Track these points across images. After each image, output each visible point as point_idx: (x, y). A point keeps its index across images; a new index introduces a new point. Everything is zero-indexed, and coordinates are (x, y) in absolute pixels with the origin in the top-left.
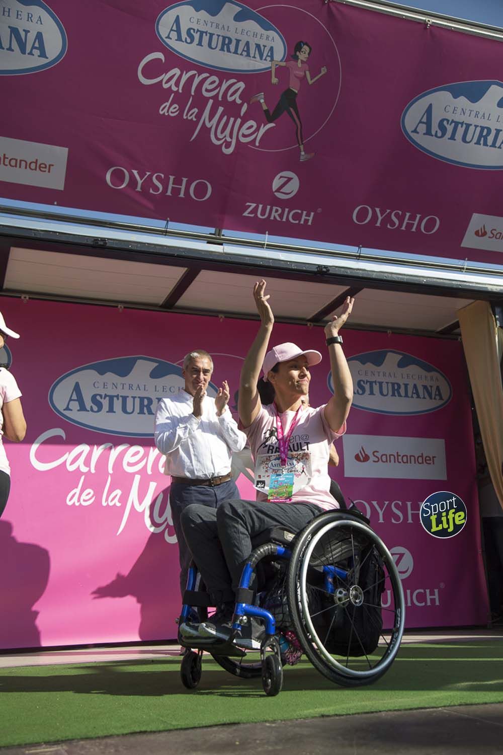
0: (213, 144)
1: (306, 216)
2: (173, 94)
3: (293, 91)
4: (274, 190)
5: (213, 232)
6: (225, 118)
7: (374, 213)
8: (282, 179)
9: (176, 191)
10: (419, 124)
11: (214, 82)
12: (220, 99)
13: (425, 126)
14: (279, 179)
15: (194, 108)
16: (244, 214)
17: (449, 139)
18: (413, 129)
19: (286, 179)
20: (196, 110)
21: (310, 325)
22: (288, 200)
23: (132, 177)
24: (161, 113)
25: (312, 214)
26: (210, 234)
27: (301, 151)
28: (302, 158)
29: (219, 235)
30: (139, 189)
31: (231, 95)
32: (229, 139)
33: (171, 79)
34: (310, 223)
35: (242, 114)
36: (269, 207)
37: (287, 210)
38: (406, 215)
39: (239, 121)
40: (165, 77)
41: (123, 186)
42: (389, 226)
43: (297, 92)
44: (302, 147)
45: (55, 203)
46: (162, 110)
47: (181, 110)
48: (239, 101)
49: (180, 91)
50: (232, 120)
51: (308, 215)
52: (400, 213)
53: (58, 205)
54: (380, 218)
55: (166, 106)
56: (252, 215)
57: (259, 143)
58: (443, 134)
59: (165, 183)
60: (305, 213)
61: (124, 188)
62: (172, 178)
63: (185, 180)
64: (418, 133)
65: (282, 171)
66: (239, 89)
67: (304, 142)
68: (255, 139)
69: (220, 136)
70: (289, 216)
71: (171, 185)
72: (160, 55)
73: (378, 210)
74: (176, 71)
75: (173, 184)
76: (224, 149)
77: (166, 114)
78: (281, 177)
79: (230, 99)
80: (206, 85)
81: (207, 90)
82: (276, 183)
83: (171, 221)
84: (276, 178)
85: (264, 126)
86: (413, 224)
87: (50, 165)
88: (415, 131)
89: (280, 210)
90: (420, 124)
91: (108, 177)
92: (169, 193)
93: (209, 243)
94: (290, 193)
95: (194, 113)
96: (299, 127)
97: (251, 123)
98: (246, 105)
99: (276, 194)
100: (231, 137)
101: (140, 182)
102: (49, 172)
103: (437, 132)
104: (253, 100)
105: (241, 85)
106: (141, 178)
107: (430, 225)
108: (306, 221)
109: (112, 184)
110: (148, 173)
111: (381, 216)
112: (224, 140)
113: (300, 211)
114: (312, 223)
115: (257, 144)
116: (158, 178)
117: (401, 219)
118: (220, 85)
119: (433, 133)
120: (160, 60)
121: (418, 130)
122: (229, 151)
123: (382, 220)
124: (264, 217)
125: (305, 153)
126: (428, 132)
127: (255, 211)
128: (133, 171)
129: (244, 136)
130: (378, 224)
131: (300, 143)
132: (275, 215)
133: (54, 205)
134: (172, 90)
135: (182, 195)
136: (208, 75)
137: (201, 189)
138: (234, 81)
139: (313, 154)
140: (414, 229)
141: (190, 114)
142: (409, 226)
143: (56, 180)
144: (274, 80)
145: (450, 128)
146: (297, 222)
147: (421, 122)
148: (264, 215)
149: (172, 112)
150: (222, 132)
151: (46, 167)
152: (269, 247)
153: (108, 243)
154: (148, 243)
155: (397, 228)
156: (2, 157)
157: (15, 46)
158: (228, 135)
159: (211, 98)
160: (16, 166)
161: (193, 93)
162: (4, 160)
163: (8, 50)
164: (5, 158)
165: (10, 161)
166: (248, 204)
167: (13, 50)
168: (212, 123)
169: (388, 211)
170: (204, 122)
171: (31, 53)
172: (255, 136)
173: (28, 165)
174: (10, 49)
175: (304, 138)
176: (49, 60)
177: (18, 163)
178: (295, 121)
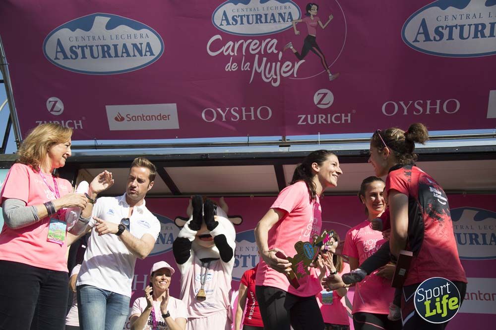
0: (265, 82)
1: (345, 117)
2: (232, 58)
3: (312, 36)
4: (316, 104)
5: (281, 139)
6: (269, 64)
7: (400, 106)
9: (249, 117)
10: (417, 35)
11: (256, 44)
12: (263, 53)
13: (423, 35)
15: (247, 62)
16: (299, 124)
17: (447, 40)
18: (414, 39)
19: (322, 95)
20: (248, 64)
22: (328, 108)
23: (218, 113)
24: (227, 70)
25: (349, 115)
26: (280, 140)
28: (330, 78)
29: (284, 140)
30: (224, 119)
31: (270, 49)
32: (275, 77)
33: (228, 49)
34: (349, 121)
35: (280, 59)
36: (315, 116)
37: (329, 115)
38: (426, 102)
39: (279, 64)
40: (224, 49)
41: (214, 120)
42: (415, 113)
43: (315, 36)
44: (328, 71)
47: (239, 66)
48: (275, 52)
49: (236, 54)
50: (274, 64)
51: (346, 116)
52: (422, 102)
53: (178, 138)
54: (405, 109)
55: (229, 66)
56: (305, 123)
57: (297, 75)
58: (441, 38)
59: (240, 112)
60: (343, 115)
61: (215, 120)
62: (244, 109)
63: (252, 109)
64: (419, 41)
66: (273, 44)
67: (329, 67)
68: (293, 72)
69: (268, 76)
70: (332, 119)
71: (244, 114)
72: (218, 37)
73: (402, 103)
74: (231, 43)
75: (245, 112)
76: (273, 84)
77: (230, 70)
78: (319, 94)
79: (269, 52)
80: (252, 47)
81: (253, 50)
82: (316, 99)
83: (250, 136)
84: (315, 96)
85: (297, 63)
86: (436, 108)
87: (168, 116)
88: (416, 41)
89: (324, 117)
90: (419, 35)
91: (203, 116)
92: (244, 119)
93: (280, 146)
94: (328, 104)
95: (247, 66)
96: (323, 59)
97: (288, 63)
98: (281, 53)
99: (318, 106)
100: (276, 75)
101: (224, 115)
102: (169, 119)
103: (435, 37)
104: (285, 48)
105: (275, 41)
106: (224, 113)
107: (452, 106)
108: (346, 120)
109: (207, 119)
110: (228, 109)
111: (406, 105)
112: (271, 78)
113: (339, 115)
114: (351, 121)
115: (295, 76)
116: (235, 110)
117: (424, 106)
118: (260, 44)
119: (432, 38)
120: (218, 39)
121: (418, 39)
122: (277, 84)
123: (407, 109)
124: (313, 123)
125: (331, 73)
126: (428, 39)
127: (306, 120)
128: (218, 109)
129: (285, 72)
130: (405, 113)
131: (327, 69)
132: (321, 119)
133: (176, 138)
134: (230, 55)
135: (253, 118)
136: (251, 40)
137: (264, 113)
138: (270, 39)
139: (338, 74)
140: (438, 112)
141: (246, 67)
142: (433, 110)
143: (173, 123)
144: (297, 32)
145: (446, 32)
146: (339, 122)
147: (418, 33)
148: (313, 122)
149: (233, 69)
150: (269, 73)
151: (166, 117)
152: (323, 142)
153: (209, 157)
154: (237, 153)
155: (422, 113)
156: (142, 116)
157: (137, 53)
158: (273, 74)
159: (257, 54)
160: (150, 120)
161: (244, 54)
162: (143, 118)
163: (133, 56)
164: (143, 116)
165: (146, 117)
166: (299, 116)
167: (136, 56)
168: (261, 69)
169: (411, 102)
170: (256, 69)
171: (145, 55)
172: (292, 71)
173: (156, 118)
174: (134, 56)
175: (328, 65)
176: (156, 55)
177: (151, 118)
178: (318, 55)
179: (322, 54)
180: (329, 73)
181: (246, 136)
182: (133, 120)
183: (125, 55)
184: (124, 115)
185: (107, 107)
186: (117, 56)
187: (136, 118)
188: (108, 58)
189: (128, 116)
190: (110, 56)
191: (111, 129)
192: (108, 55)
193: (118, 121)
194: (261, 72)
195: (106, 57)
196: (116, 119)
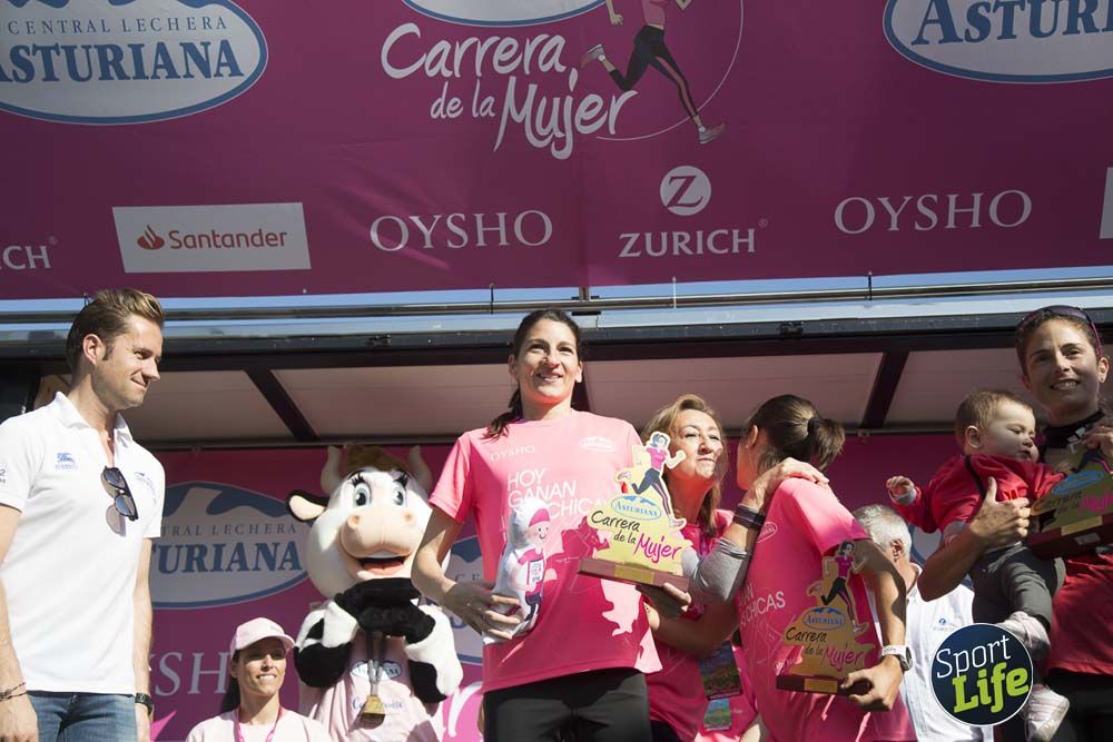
0: (535, 148)
1: (740, 237)
2: (447, 84)
3: (654, 29)
4: (666, 204)
5: (577, 295)
6: (544, 101)
7: (879, 208)
8: (675, 181)
9: (492, 237)
10: (924, 24)
11: (509, 47)
12: (527, 72)
13: (938, 26)
14: (671, 181)
15: (488, 95)
16: (621, 255)
17: (999, 38)
18: (915, 37)
20: (490, 99)
21: (865, 434)
22: (697, 215)
23: (412, 227)
24: (434, 116)
25: (751, 232)
26: (573, 298)
27: (697, 127)
28: (702, 137)
29: (585, 299)
30: (428, 245)
31: (546, 61)
32: (559, 135)
33: (438, 60)
34: (751, 249)
35: (572, 88)
36: (664, 235)
37: (700, 234)
38: (948, 199)
40: (427, 60)
41: (401, 246)
42: (917, 227)
43: (662, 28)
44: (697, 119)
45: (305, 291)
46: (435, 112)
47: (467, 104)
48: (561, 68)
49: (458, 75)
50: (556, 101)
51: (743, 235)
52: (935, 197)
53: (309, 293)
54: (894, 216)
55: (439, 104)
56: (638, 254)
57: (616, 129)
58: (984, 33)
59: (469, 226)
60: (736, 232)
61: (404, 248)
62: (479, 217)
63: (501, 216)
64: (927, 43)
65: (674, 167)
66: (555, 48)
67: (698, 110)
68: (606, 124)
69: (542, 132)
70: (707, 243)
71: (480, 229)
72: (411, 28)
73: (884, 201)
74: (443, 45)
75: (484, 226)
76: (556, 154)
77: (443, 116)
79: (545, 68)
80: (499, 55)
81: (501, 63)
82: (667, 191)
83: (497, 288)
84: (663, 183)
85: (617, 99)
86: (971, 213)
87: (282, 235)
88: (920, 40)
89: (687, 237)
90: (927, 26)
91: (374, 236)
92: (481, 243)
94: (696, 204)
95: (487, 105)
96: (683, 89)
97: (592, 98)
98: (574, 72)
99: (671, 209)
100: (562, 128)
101: (427, 233)
102: (282, 244)
103: (967, 31)
104: (586, 60)
105: (559, 41)
106: (428, 229)
107: (1010, 208)
108: (743, 246)
109: (382, 244)
110: (437, 217)
111: (896, 211)
112: (551, 137)
113: (725, 232)
114: (755, 248)
115: (612, 132)
116: (453, 221)
117: (941, 209)
118: (521, 49)
119: (960, 34)
120: (413, 34)
121: (925, 36)
122: (566, 153)
123: (899, 217)
124: (656, 255)
125: (707, 128)
126: (949, 35)
127: (640, 245)
128: (412, 218)
129: (584, 123)
130: (894, 227)
131: (693, 113)
132: (680, 246)
133: (302, 294)
134: (443, 77)
135: (503, 242)
136: (497, 38)
138: (545, 36)
139: (722, 126)
140: (976, 223)
141: (484, 108)
142: (962, 219)
143: (295, 255)
144: (615, 19)
145: (996, 19)
146: (726, 251)
147: (927, 21)
148: (659, 250)
149: (452, 112)
150: (545, 124)
151: (276, 239)
152: (684, 303)
153: (389, 341)
154: (463, 332)
155: (937, 226)
156: (211, 236)
157: (194, 69)
158: (556, 129)
159: (511, 74)
160: (233, 245)
161: (479, 74)
162: (213, 239)
163: (185, 76)
164: (214, 236)
165: (224, 237)
166: (623, 236)
167: (192, 77)
168: (523, 112)
169: (908, 198)
170: (509, 115)
171: (218, 74)
172: (604, 118)
173: (250, 241)
174: (188, 75)
175: (696, 105)
176: (247, 76)
177: (234, 240)
178: (669, 76)
179: (680, 74)
180: (699, 124)
181: (486, 288)
182: (188, 246)
183: (163, 73)
184: (163, 234)
185: (115, 210)
186: (140, 74)
187: (196, 241)
188: (116, 77)
189: (173, 235)
190: (122, 76)
191: (128, 269)
192: (118, 75)
193: (149, 247)
194: (524, 120)
195: (112, 79)
196: (142, 242)
